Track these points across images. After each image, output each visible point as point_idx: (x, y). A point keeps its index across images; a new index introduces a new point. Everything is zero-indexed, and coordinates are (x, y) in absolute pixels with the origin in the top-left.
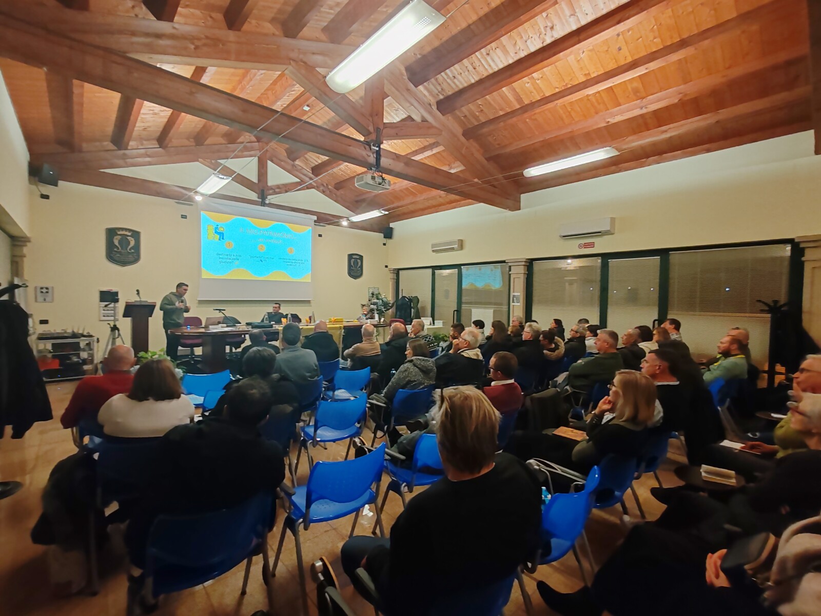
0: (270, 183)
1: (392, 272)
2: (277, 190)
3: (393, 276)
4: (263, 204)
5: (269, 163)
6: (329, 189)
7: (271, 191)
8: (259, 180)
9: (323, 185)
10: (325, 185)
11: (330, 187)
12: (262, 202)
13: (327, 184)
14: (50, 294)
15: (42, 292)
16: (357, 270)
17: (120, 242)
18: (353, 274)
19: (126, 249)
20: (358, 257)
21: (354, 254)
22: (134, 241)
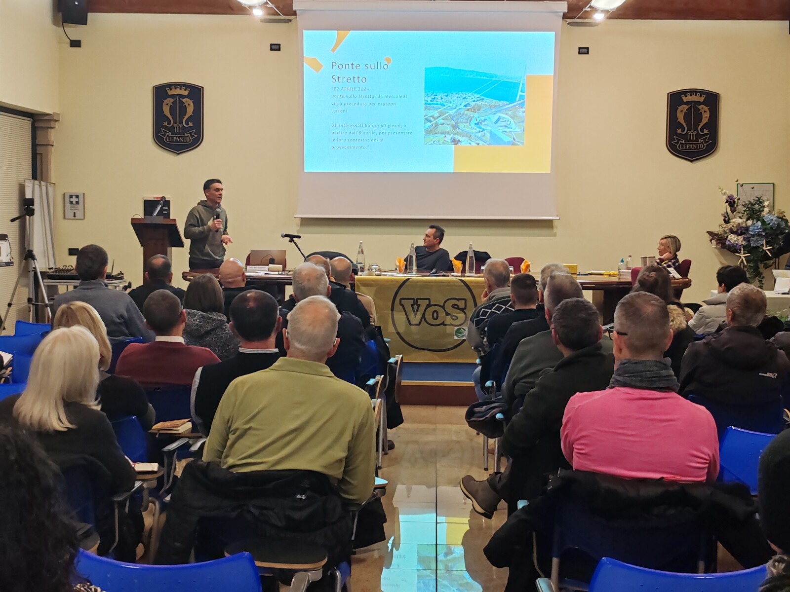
14: (80, 206)
15: (71, 203)
16: (699, 136)
17: (172, 110)
18: (682, 147)
19: (181, 122)
20: (702, 99)
21: (688, 92)
22: (192, 105)
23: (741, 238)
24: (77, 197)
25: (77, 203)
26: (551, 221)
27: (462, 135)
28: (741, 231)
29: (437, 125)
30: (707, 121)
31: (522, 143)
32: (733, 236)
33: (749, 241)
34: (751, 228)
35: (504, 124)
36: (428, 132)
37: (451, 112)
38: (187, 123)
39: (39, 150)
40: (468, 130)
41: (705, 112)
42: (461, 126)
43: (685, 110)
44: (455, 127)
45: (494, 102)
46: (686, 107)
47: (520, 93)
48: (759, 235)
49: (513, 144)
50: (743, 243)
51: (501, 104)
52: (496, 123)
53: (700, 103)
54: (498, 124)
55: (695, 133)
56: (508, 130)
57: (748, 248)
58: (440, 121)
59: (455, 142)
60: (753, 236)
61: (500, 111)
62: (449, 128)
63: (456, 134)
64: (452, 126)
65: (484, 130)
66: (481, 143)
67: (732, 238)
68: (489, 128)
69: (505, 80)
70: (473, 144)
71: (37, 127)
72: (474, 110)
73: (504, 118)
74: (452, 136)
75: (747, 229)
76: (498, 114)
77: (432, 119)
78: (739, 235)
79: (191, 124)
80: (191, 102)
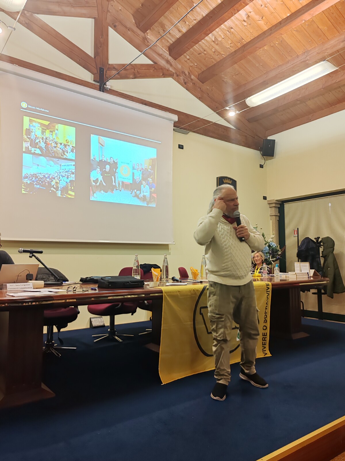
0: (112, 61)
1: (274, 205)
2: (123, 72)
3: (274, 212)
4: (102, 88)
5: (111, 30)
6: (192, 80)
7: (114, 72)
8: (96, 53)
9: (183, 72)
10: (187, 74)
11: (193, 77)
12: (100, 86)
13: (189, 73)
20: (231, 182)
21: (225, 178)
26: (167, 245)
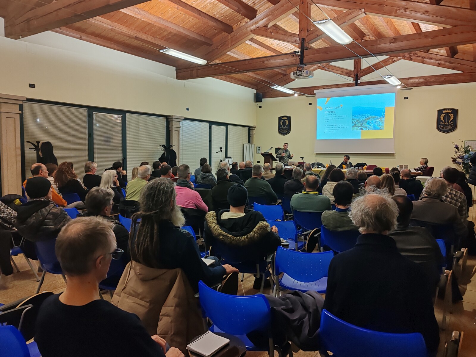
2: (368, 71)
4: (357, 84)
7: (363, 73)
8: (355, 68)
14: (260, 150)
15: (258, 149)
16: (449, 124)
17: (283, 123)
18: (442, 128)
19: (285, 127)
20: (450, 112)
21: (445, 109)
22: (288, 122)
23: (461, 160)
24: (260, 147)
25: (260, 149)
26: (394, 154)
27: (364, 127)
28: (462, 157)
29: (356, 124)
30: (452, 119)
31: (384, 129)
32: (458, 159)
33: (464, 161)
34: (465, 156)
35: (378, 123)
36: (353, 126)
37: (360, 120)
38: (286, 127)
39: (251, 135)
40: (365, 125)
41: (452, 116)
42: (364, 124)
43: (443, 116)
44: (362, 125)
45: (374, 116)
46: (444, 115)
47: (383, 113)
48: (467, 159)
49: (381, 129)
50: (462, 162)
51: (376, 117)
52: (375, 123)
53: (450, 113)
54: (376, 123)
55: (447, 123)
56: (379, 125)
57: (464, 163)
58: (357, 123)
59: (362, 129)
60: (465, 159)
61: (376, 119)
62: (360, 125)
63: (362, 127)
64: (361, 124)
65: (371, 125)
66: (369, 129)
67: (458, 160)
68: (373, 125)
69: (378, 109)
70: (367, 130)
71: (250, 130)
72: (368, 119)
73: (377, 121)
74: (361, 127)
75: (463, 156)
76: (376, 120)
77: (354, 122)
78: (460, 159)
79: (287, 127)
80: (287, 121)
